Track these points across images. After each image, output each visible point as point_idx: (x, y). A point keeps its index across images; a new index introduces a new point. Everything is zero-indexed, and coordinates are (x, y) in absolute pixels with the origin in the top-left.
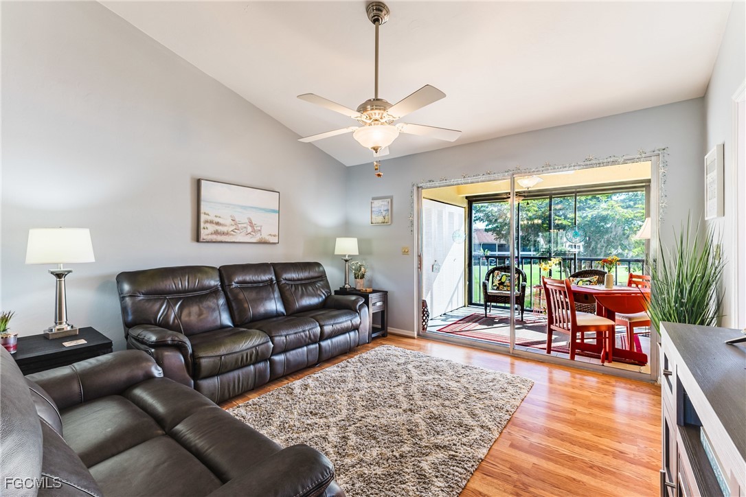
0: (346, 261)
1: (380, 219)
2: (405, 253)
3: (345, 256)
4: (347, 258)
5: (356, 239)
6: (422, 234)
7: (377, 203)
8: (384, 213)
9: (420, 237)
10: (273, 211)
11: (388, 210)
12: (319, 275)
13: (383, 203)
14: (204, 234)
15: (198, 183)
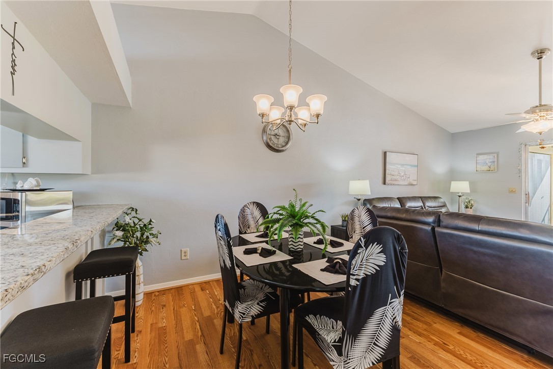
0: (460, 196)
1: (486, 168)
2: (512, 191)
3: (459, 193)
4: (460, 194)
5: (468, 182)
6: (528, 179)
7: (481, 158)
8: (489, 164)
9: (526, 181)
10: (415, 166)
11: (494, 162)
12: (442, 205)
13: (488, 157)
14: (387, 182)
15: (385, 153)
